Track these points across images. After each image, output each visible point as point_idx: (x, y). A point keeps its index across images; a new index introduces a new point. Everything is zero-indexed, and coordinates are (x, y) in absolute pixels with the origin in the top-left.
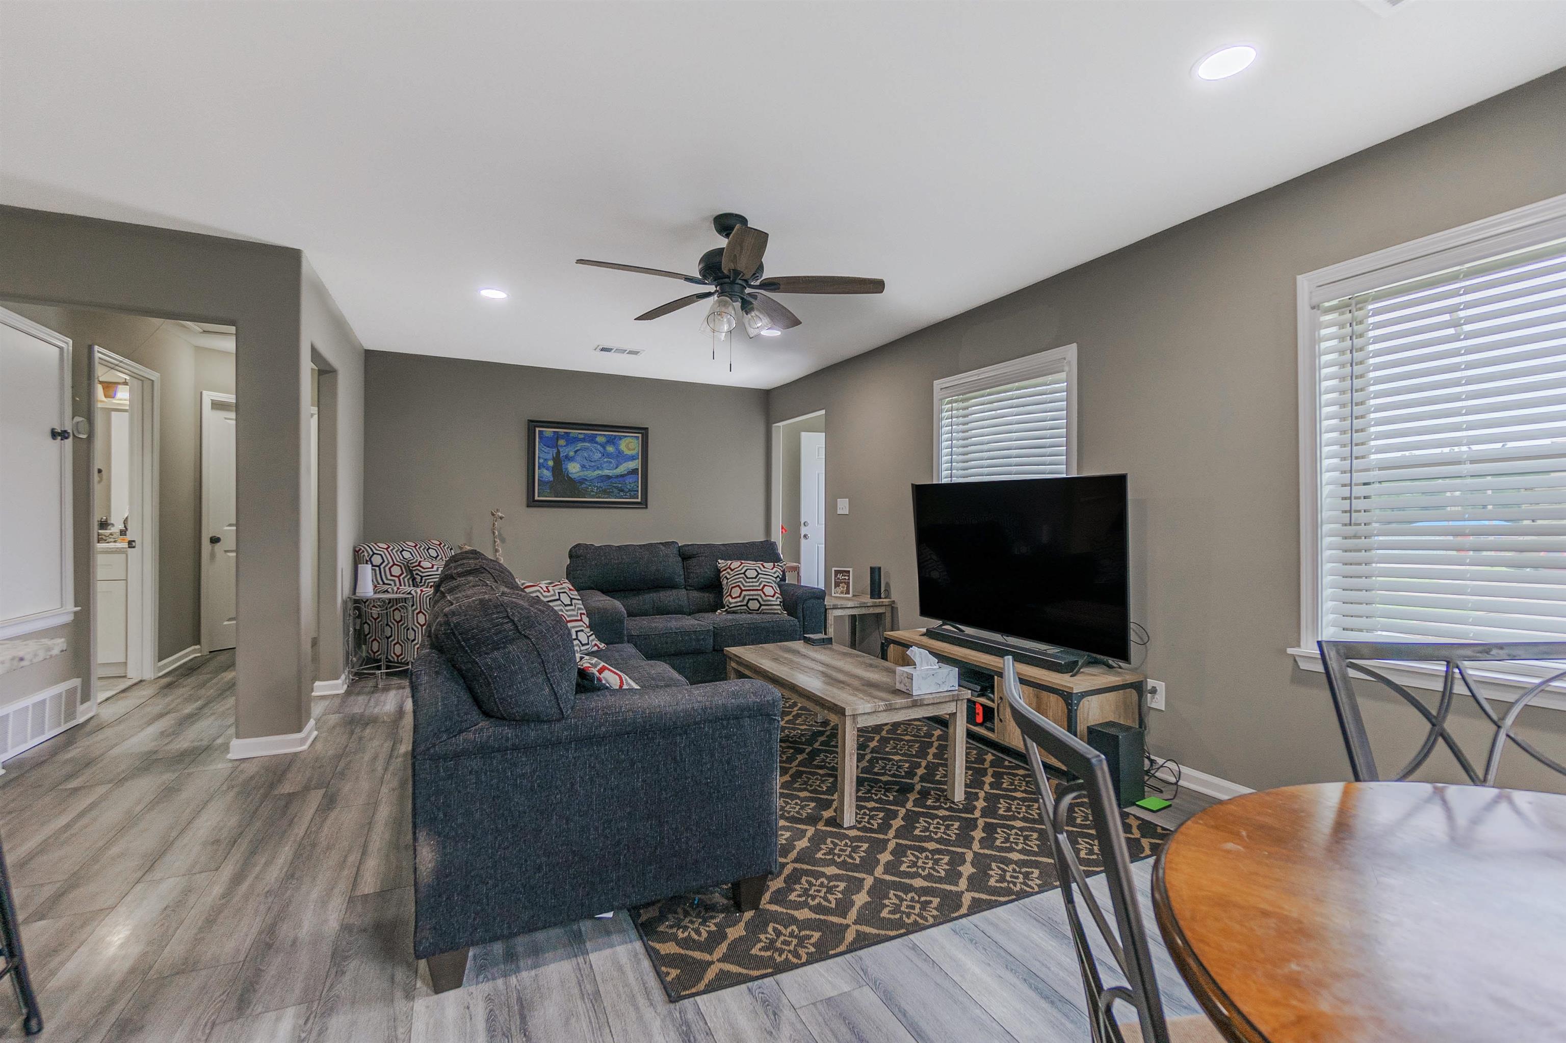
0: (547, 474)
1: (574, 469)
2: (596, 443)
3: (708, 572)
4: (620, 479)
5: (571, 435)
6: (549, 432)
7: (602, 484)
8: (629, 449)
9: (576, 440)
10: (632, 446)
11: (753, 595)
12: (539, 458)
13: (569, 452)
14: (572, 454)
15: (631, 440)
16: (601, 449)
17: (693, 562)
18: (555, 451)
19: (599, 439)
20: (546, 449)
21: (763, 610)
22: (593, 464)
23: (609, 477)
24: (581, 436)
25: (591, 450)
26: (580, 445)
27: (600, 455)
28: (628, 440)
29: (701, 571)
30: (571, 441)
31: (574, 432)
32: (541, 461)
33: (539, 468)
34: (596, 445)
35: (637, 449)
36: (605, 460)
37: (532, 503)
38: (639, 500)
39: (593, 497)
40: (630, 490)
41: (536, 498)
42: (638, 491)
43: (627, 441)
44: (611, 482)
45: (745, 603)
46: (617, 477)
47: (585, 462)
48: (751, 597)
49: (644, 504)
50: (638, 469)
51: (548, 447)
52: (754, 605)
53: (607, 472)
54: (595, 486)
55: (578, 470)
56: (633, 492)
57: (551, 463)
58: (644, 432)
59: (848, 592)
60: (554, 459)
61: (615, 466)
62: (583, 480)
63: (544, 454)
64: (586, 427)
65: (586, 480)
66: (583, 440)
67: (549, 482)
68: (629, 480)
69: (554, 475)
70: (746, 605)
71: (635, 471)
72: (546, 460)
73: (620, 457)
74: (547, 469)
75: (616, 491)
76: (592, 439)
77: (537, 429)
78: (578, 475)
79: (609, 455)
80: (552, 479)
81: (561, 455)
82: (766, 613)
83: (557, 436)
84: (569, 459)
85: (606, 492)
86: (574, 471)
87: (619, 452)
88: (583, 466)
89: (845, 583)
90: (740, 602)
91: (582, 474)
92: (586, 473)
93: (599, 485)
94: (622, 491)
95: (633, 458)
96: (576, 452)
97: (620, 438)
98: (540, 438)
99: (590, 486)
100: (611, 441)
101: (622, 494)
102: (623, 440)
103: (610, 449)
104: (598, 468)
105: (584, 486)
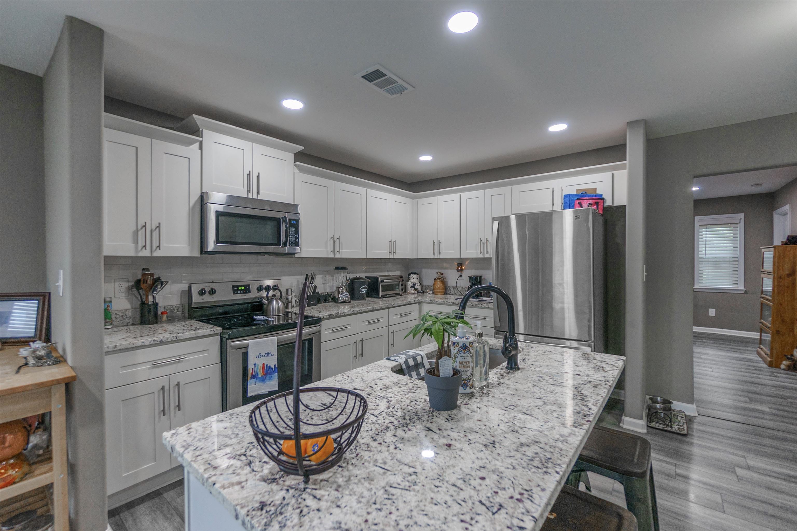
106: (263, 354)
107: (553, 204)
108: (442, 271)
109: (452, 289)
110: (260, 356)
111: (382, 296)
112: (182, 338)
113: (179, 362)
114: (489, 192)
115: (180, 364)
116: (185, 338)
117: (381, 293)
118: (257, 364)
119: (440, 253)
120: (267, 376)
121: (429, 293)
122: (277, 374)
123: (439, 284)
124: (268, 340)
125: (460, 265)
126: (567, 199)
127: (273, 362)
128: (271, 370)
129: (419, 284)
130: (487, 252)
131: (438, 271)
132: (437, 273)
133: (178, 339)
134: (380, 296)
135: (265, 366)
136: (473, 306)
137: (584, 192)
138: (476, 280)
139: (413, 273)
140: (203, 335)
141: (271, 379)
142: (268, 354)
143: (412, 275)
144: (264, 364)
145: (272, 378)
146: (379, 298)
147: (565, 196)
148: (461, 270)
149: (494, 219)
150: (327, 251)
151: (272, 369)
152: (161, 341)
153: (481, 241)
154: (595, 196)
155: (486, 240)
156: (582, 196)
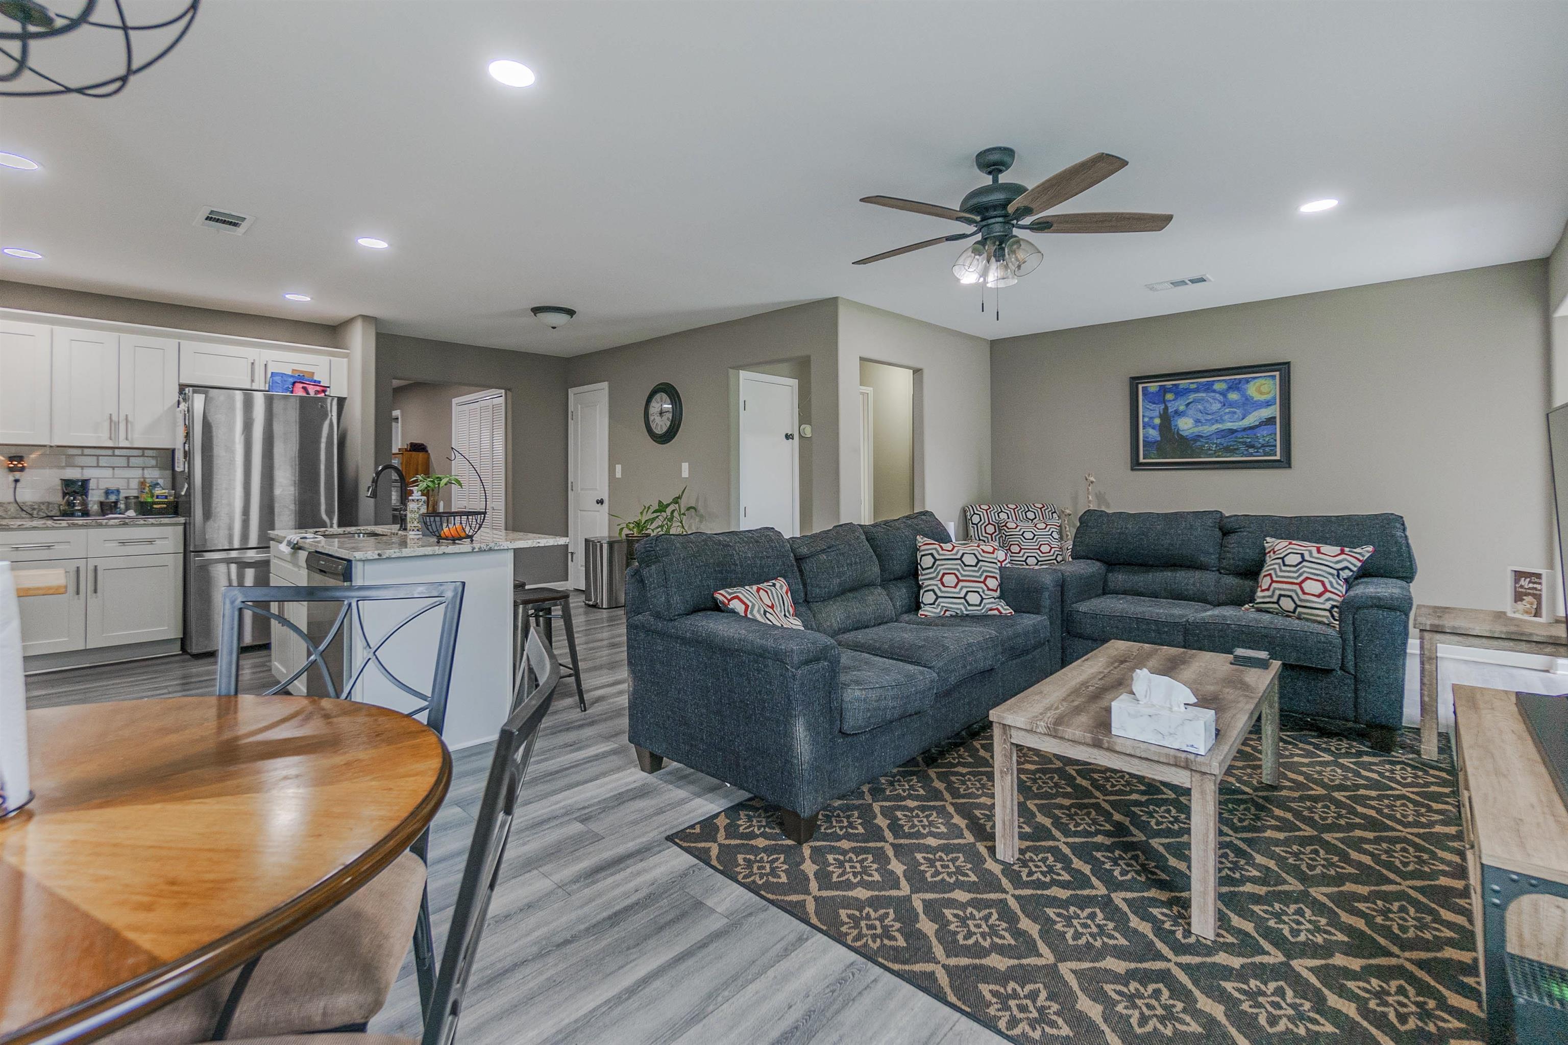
0: (1154, 434)
1: (1185, 425)
2: (1214, 391)
3: (1251, 554)
4: (1249, 432)
5: (1181, 387)
6: (1153, 387)
7: (1223, 441)
8: (1261, 393)
9: (1187, 391)
10: (1264, 389)
11: (1284, 590)
12: (1144, 416)
13: (1178, 406)
14: (1182, 408)
15: (1262, 381)
16: (1221, 398)
17: (1233, 538)
18: (1162, 406)
19: (1217, 387)
20: (1153, 406)
21: (1300, 613)
22: (1210, 417)
23: (1232, 431)
24: (1193, 386)
25: (1208, 401)
26: (1192, 396)
27: (1219, 406)
28: (1258, 382)
29: (1239, 549)
30: (1180, 393)
31: (1183, 383)
32: (1146, 420)
33: (1144, 427)
34: (1213, 394)
35: (1273, 392)
36: (1227, 410)
37: (1136, 465)
38: (1278, 457)
39: (1210, 456)
40: (1263, 446)
41: (1142, 460)
42: (1275, 446)
43: (1257, 384)
44: (1236, 437)
45: (1275, 599)
46: (1245, 429)
47: (1200, 416)
48: (1283, 593)
49: (1286, 462)
50: (1275, 418)
51: (1154, 403)
52: (1287, 604)
53: (1229, 425)
54: (1214, 444)
55: (1190, 426)
56: (1269, 447)
57: (1157, 421)
58: (1284, 369)
59: (1537, 614)
60: (1161, 416)
61: (1241, 417)
62: (1199, 437)
63: (1149, 413)
64: (1199, 375)
65: (1202, 437)
66: (1196, 390)
67: (1156, 442)
68: (1263, 432)
69: (1161, 435)
70: (1277, 603)
71: (1271, 421)
72: (1151, 418)
73: (1249, 404)
74: (1154, 428)
75: (1243, 448)
76: (1208, 388)
77: (1140, 386)
78: (1191, 431)
79: (1231, 404)
80: (1159, 439)
81: (1170, 410)
82: (1307, 620)
83: (1164, 390)
84: (1178, 413)
85: (1228, 450)
86: (1186, 427)
87: (1247, 399)
88: (1197, 421)
89: (1534, 595)
90: (1269, 597)
91: (1196, 430)
92: (1201, 428)
93: (1219, 441)
94: (1253, 447)
95: (1268, 404)
96: (1188, 405)
97: (1247, 381)
98: (1144, 394)
99: (1207, 443)
100: (1235, 387)
101: (1251, 450)
102: (1252, 383)
103: (1233, 396)
104: (1217, 421)
105: (1198, 443)
107: (252, 381)
114: (129, 340)
125: (15, 459)
126: (277, 379)
130: (125, 438)
136: (125, 524)
137: (300, 374)
138: (76, 488)
147: (273, 374)
148: (22, 469)
153: (111, 418)
154: (315, 381)
155: (122, 417)
156: (300, 379)
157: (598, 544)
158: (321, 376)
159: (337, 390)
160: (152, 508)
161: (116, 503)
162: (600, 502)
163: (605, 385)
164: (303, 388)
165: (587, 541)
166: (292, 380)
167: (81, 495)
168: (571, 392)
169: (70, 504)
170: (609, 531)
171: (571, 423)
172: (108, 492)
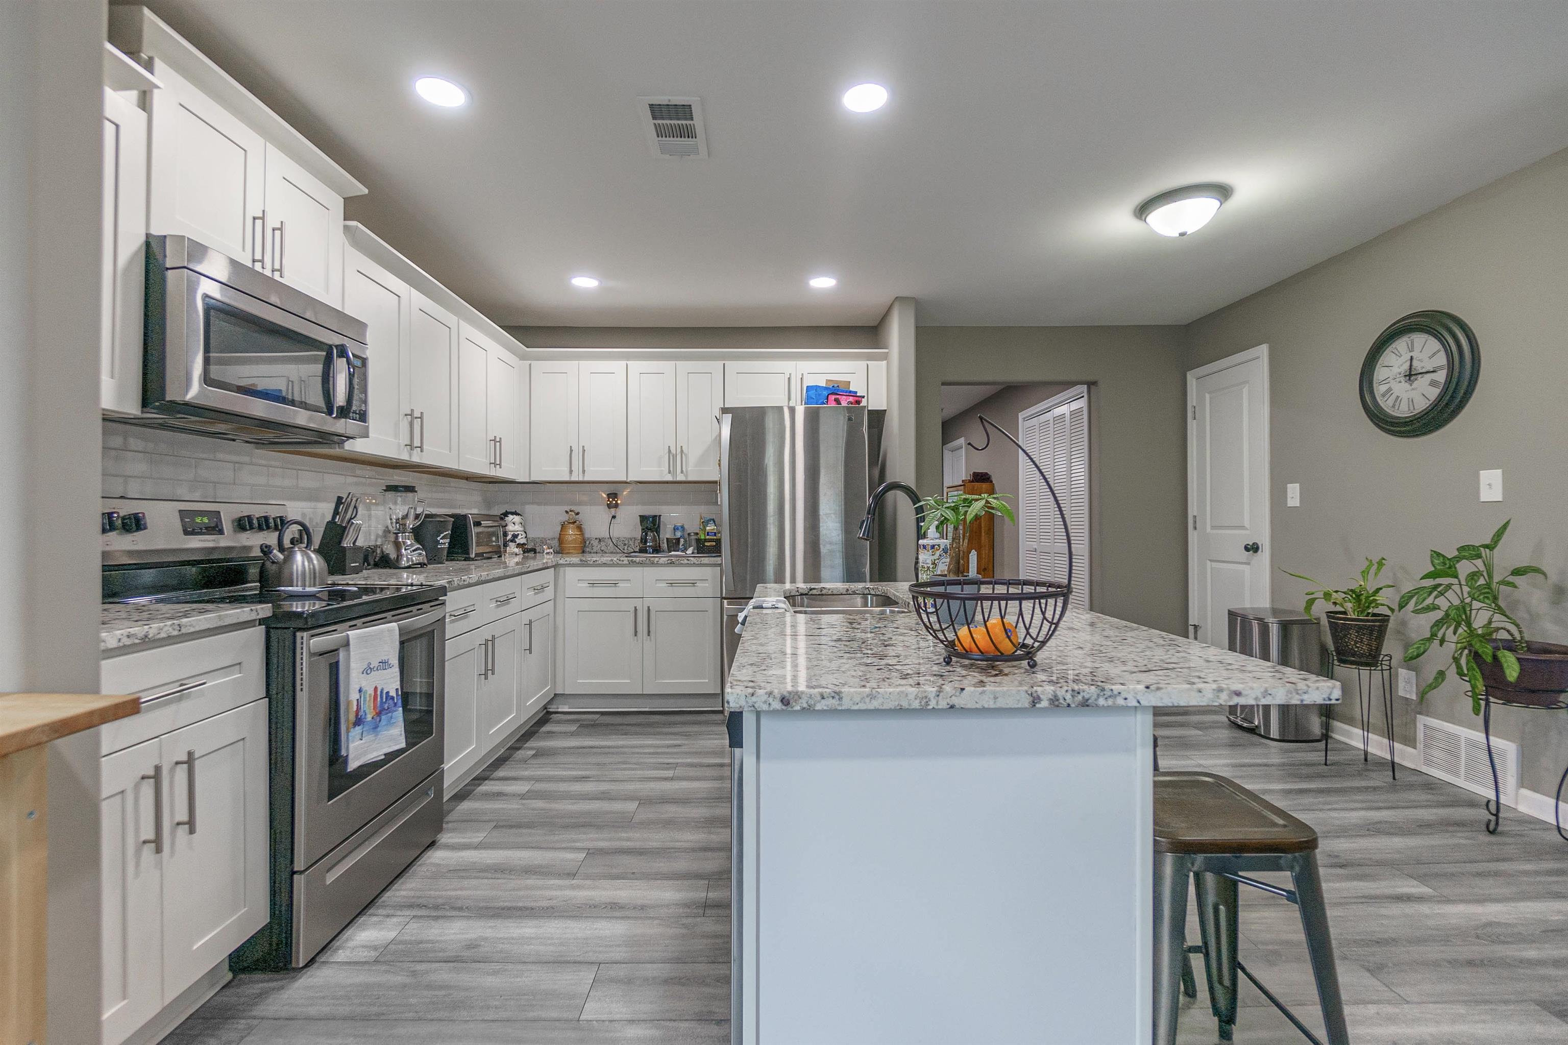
106: (375, 664)
107: (789, 399)
108: (576, 509)
109: (595, 543)
110: (368, 670)
111: (477, 555)
112: (192, 630)
113: (180, 699)
114: (685, 366)
115: (185, 705)
116: (197, 629)
117: (474, 550)
118: (364, 689)
119: (584, 471)
120: (383, 717)
121: (548, 553)
122: (401, 709)
123: (571, 532)
124: (382, 631)
125: (613, 495)
126: (812, 393)
127: (391, 682)
128: (391, 701)
129: (524, 535)
130: (682, 472)
131: (568, 508)
132: (567, 512)
133: (184, 631)
134: (473, 556)
135: (379, 693)
136: (672, 563)
137: (836, 385)
138: (651, 524)
139: (513, 513)
140: (235, 621)
141: (390, 723)
142: (384, 664)
143: (511, 517)
144: (376, 689)
145: (393, 721)
146: (468, 559)
147: (809, 388)
148: (616, 506)
149: (725, 410)
150: (399, 445)
151: (392, 698)
152: (146, 636)
153: (670, 451)
154: (850, 392)
155: (679, 450)
156: (835, 391)
157: (1255, 624)
158: (857, 387)
159: (876, 401)
160: (704, 546)
161: (678, 540)
162: (1253, 548)
163: (1263, 350)
164: (835, 400)
165: (1232, 615)
166: (825, 393)
167: (652, 531)
168: (1191, 377)
169: (644, 540)
170: (1273, 600)
171: (1192, 427)
172: (675, 529)
